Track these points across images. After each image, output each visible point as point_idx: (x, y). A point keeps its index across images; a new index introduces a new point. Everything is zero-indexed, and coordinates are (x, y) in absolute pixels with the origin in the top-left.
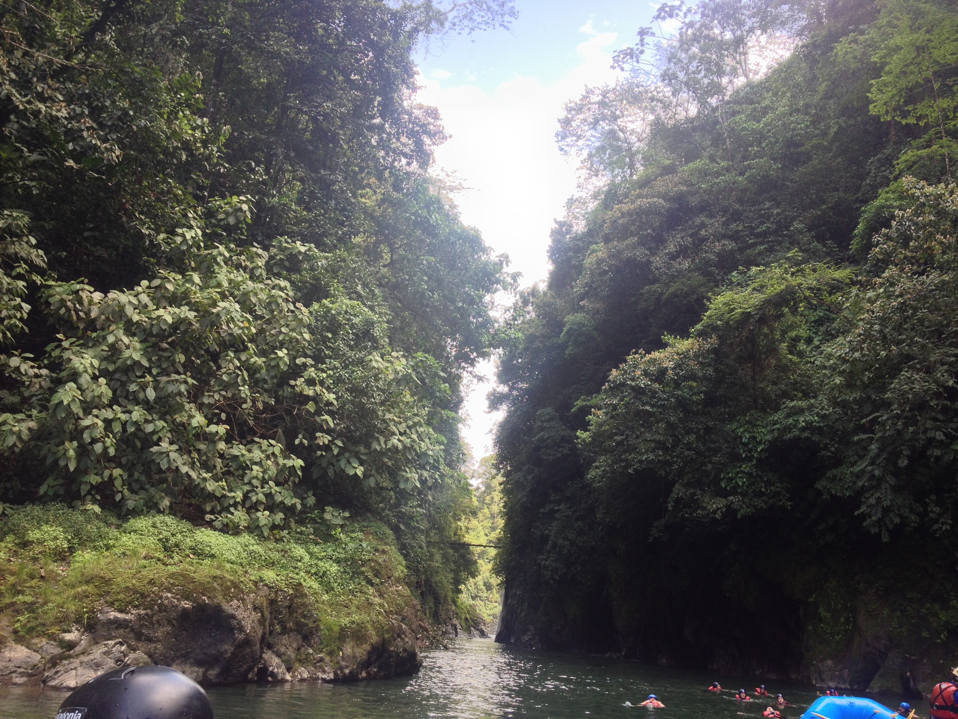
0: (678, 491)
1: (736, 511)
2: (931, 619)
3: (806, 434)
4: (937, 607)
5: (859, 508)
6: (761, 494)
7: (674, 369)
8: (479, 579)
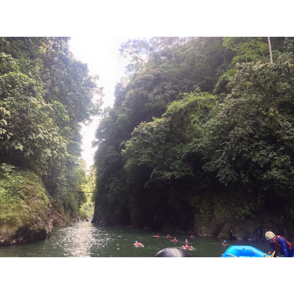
0: (154, 171)
1: (175, 177)
2: (239, 212)
3: (200, 150)
4: (241, 208)
5: (217, 175)
6: (183, 171)
7: (156, 128)
8: (87, 203)
